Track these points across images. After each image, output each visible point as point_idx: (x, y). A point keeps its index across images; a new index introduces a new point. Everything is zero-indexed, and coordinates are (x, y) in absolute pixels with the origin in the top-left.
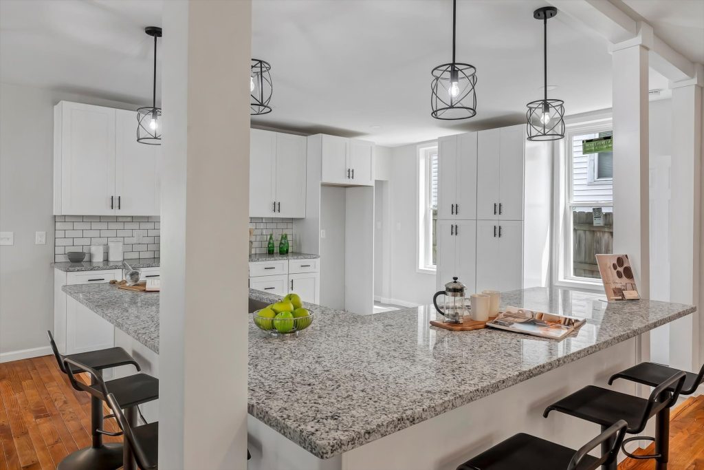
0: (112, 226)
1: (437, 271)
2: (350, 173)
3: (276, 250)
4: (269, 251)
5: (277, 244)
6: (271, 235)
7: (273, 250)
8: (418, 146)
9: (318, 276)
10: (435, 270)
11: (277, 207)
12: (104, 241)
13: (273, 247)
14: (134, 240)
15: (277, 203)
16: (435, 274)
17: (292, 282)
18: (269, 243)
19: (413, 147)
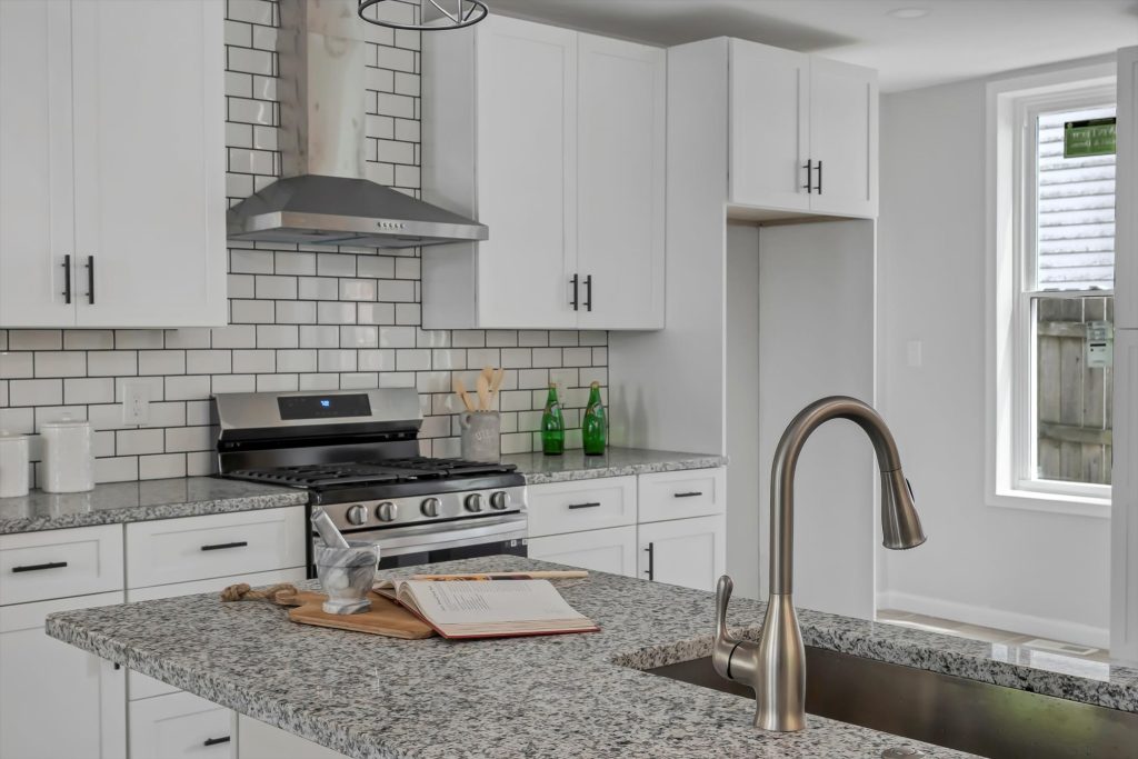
0: (49, 365)
1: (1114, 508)
2: (812, 175)
3: (573, 438)
4: (546, 444)
5: (571, 419)
6: (551, 389)
7: (561, 443)
8: (990, 86)
9: (720, 526)
10: (1108, 502)
11: (581, 291)
12: (24, 419)
13: (562, 430)
14: (121, 416)
15: (582, 279)
16: (1108, 514)
17: (651, 549)
18: (547, 418)
19: (976, 86)
